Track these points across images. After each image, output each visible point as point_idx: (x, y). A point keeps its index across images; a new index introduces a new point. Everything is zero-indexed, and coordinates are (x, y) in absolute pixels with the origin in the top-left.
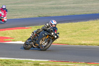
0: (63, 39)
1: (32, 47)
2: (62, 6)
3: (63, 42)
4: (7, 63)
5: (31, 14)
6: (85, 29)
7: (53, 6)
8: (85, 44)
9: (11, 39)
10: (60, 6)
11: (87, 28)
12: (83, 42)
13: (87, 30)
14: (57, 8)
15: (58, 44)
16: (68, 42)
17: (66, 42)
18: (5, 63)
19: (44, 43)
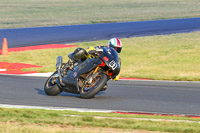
4: (28, 117)
6: (186, 48)
8: (185, 79)
9: (37, 69)
11: (190, 47)
12: (182, 75)
13: (190, 51)
14: (130, 6)
16: (153, 75)
17: (147, 75)
18: (24, 116)
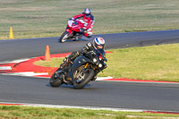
0: (170, 71)
1: (63, 82)
2: (168, 12)
3: (170, 78)
5: (112, 28)
7: (152, 12)
10: (164, 12)
14: (159, 16)
15: (160, 81)
18: (64, 114)
19: (79, 76)
